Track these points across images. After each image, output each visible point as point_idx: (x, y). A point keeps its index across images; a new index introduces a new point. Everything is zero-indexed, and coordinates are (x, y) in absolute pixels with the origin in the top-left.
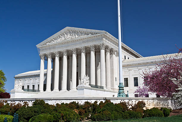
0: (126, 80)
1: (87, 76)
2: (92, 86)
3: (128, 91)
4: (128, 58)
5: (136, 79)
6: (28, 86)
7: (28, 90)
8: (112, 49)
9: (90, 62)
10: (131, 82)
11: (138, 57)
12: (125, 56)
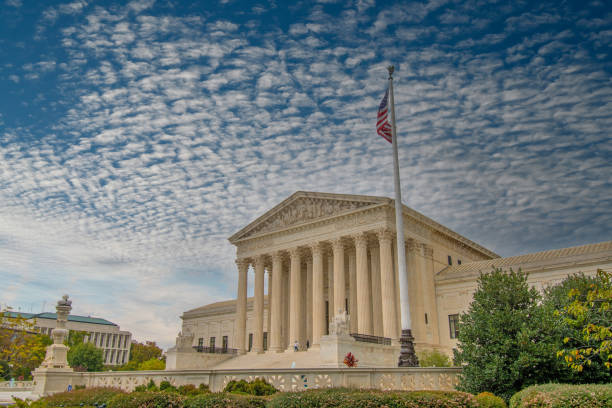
0: (454, 320)
1: (345, 312)
2: (357, 337)
4: (460, 262)
6: (213, 340)
7: (212, 350)
8: (411, 239)
11: (488, 258)
12: (449, 258)
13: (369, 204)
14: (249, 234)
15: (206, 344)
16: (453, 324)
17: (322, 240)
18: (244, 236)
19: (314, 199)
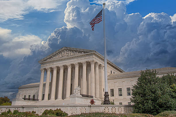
0: (112, 91)
1: (79, 87)
3: (113, 100)
4: (114, 73)
5: (120, 90)
6: (29, 96)
7: (29, 99)
8: (100, 65)
9: (82, 75)
10: (116, 92)
11: (122, 72)
12: (111, 71)
13: (88, 52)
14: (46, 60)
15: (27, 97)
16: (112, 92)
17: (71, 63)
18: (44, 61)
19: (70, 50)
